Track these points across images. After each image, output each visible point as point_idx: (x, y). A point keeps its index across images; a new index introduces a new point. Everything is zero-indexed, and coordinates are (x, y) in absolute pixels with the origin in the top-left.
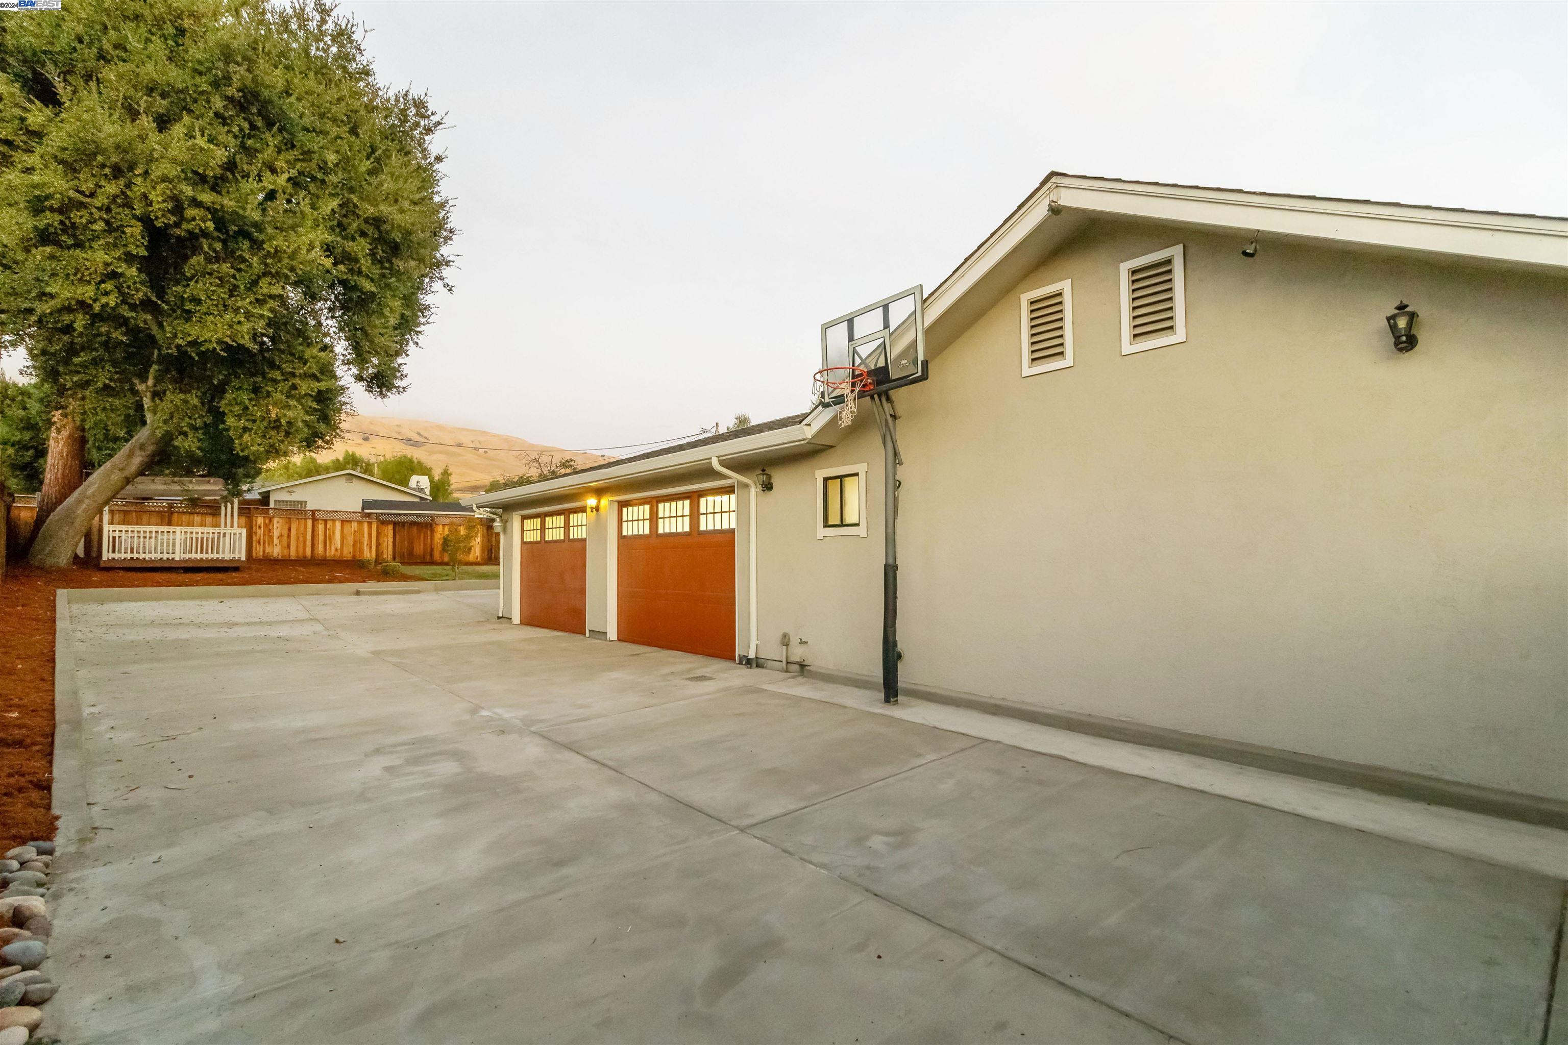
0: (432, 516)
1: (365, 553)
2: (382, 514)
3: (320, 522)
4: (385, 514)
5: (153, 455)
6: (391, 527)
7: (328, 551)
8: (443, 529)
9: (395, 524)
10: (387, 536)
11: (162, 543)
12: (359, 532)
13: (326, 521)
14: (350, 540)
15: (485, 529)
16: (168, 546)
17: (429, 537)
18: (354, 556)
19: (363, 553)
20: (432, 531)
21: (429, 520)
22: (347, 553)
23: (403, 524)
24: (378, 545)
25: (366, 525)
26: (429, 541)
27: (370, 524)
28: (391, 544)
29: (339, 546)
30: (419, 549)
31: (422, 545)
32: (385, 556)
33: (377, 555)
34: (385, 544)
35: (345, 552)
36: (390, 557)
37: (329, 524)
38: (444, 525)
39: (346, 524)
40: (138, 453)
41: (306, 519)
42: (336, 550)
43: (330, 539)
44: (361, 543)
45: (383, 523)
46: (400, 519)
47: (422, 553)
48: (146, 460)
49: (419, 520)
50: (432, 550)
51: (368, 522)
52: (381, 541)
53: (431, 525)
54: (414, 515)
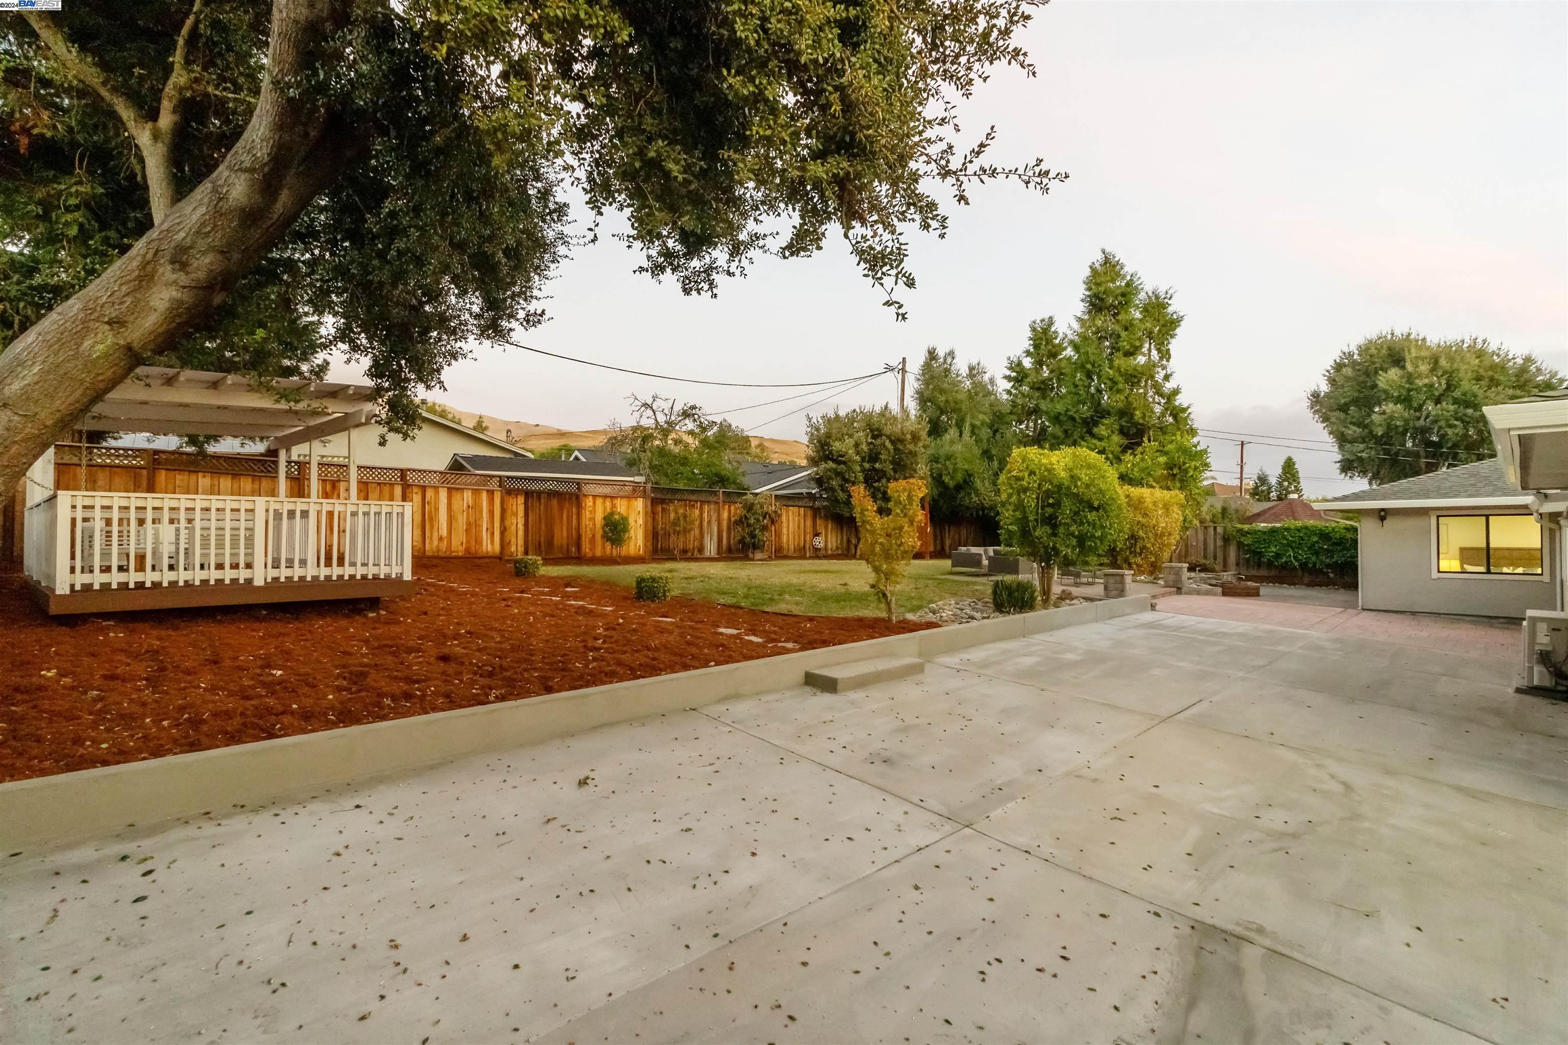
0: (578, 483)
1: (484, 543)
2: (508, 477)
3: (415, 490)
4: (512, 478)
5: (208, 287)
6: (521, 500)
7: (427, 541)
8: (594, 503)
9: (528, 494)
10: (516, 515)
11: (205, 539)
12: (475, 507)
13: (424, 488)
14: (461, 522)
15: (649, 503)
16: (220, 545)
17: (574, 517)
18: (467, 550)
19: (481, 543)
20: (579, 507)
21: (574, 488)
22: (458, 545)
23: (539, 493)
24: (503, 531)
25: (484, 495)
26: (574, 522)
27: (491, 493)
28: (521, 527)
29: (444, 532)
30: (561, 536)
31: (565, 528)
32: (513, 549)
33: (502, 547)
34: (513, 528)
35: (454, 544)
36: (521, 549)
37: (430, 494)
38: (595, 497)
39: (454, 493)
40: (166, 272)
41: (392, 485)
42: (441, 539)
43: (431, 520)
44: (478, 526)
45: (509, 492)
46: (535, 487)
47: (565, 543)
48: (186, 297)
49: (561, 488)
50: (579, 537)
51: (488, 491)
52: (507, 523)
53: (578, 497)
54: (553, 479)
